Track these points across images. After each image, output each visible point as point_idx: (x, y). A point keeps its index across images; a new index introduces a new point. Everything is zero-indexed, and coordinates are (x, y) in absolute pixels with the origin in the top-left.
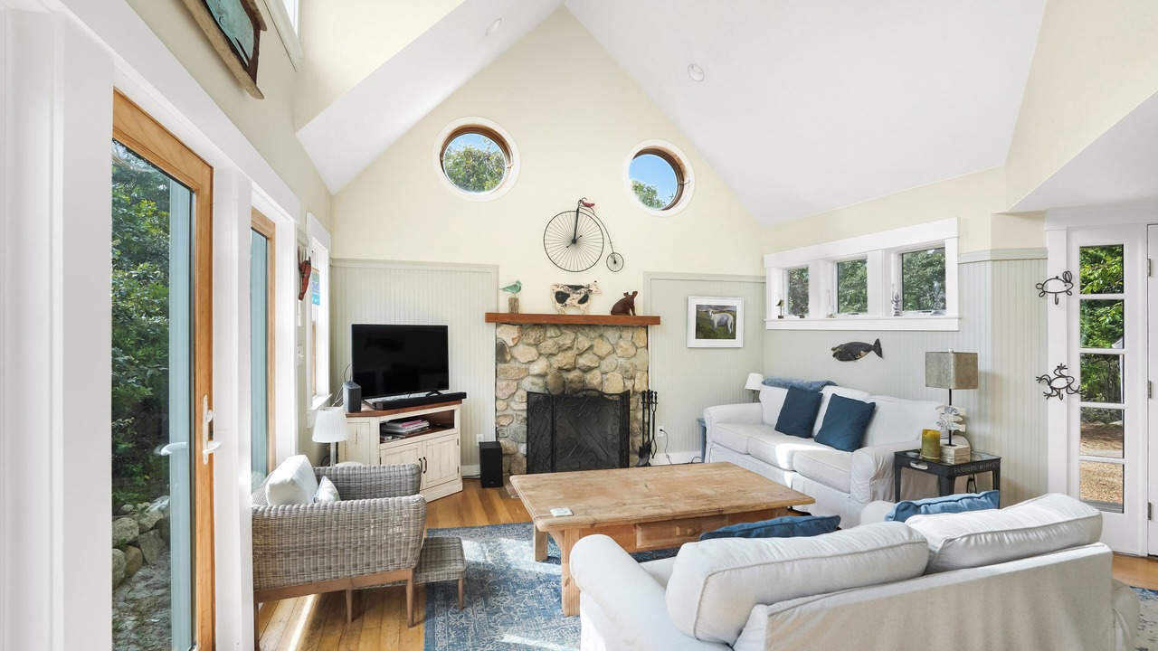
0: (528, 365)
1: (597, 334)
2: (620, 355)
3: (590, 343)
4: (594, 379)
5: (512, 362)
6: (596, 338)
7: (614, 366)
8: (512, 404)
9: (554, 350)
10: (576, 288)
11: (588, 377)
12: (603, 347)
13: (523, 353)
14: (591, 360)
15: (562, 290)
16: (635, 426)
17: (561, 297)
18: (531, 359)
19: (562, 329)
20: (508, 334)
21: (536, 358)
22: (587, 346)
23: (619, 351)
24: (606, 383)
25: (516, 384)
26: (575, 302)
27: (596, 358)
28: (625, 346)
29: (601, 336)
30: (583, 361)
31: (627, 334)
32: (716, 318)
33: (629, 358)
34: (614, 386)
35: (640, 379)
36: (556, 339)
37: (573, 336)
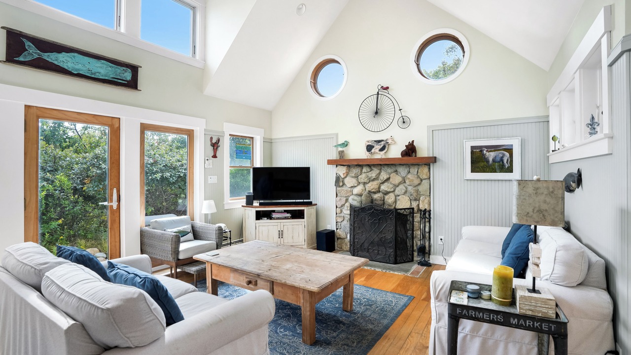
0: (352, 189)
1: (392, 170)
2: (408, 184)
3: (388, 176)
4: (390, 199)
5: (344, 186)
6: (392, 173)
7: (403, 191)
8: (344, 210)
9: (366, 180)
10: (379, 142)
11: (386, 197)
12: (395, 179)
13: (350, 181)
14: (388, 187)
15: (370, 144)
16: (418, 233)
17: (369, 148)
18: (353, 185)
19: (372, 167)
20: (342, 171)
21: (356, 185)
22: (385, 178)
23: (407, 181)
24: (398, 203)
25: (345, 199)
26: (377, 151)
27: (391, 186)
28: (411, 178)
29: (396, 171)
30: (384, 187)
31: (414, 170)
32: (491, 156)
33: (415, 186)
34: (403, 203)
35: (423, 202)
36: (367, 174)
37: (378, 171)
